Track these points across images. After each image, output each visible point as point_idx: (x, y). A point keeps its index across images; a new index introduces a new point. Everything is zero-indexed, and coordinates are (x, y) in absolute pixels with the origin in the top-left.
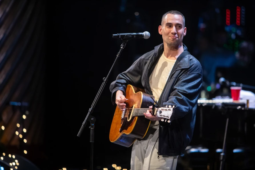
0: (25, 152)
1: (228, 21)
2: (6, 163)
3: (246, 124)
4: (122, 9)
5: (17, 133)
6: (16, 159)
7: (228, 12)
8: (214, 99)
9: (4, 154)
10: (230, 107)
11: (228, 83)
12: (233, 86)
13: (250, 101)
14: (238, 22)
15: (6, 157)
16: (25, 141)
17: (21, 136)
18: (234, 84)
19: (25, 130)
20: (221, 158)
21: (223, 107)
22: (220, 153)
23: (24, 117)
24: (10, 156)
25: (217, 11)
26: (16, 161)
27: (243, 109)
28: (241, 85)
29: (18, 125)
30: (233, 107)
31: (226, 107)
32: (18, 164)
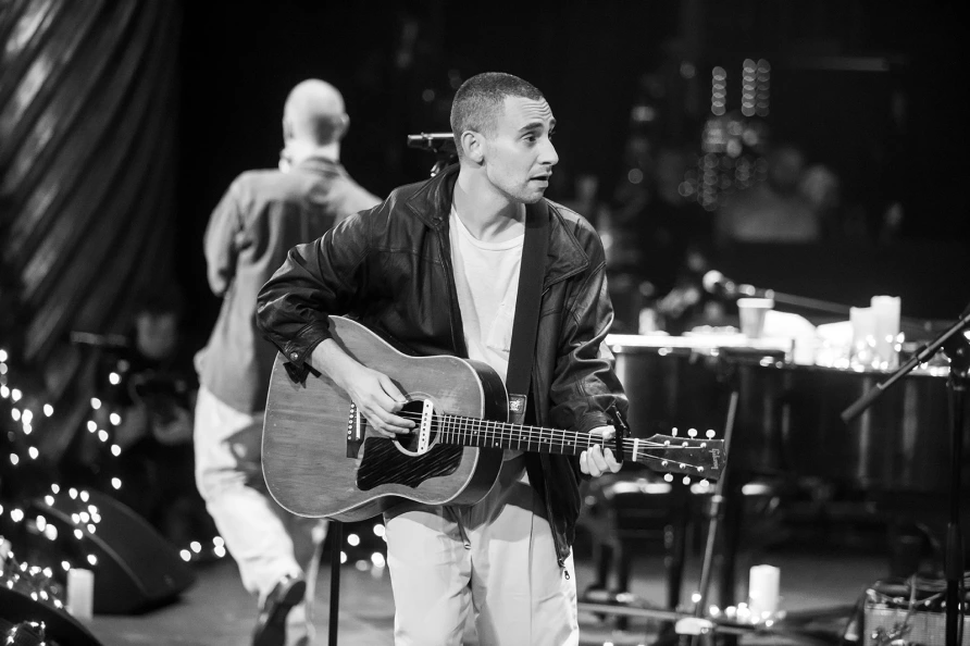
0: (116, 483)
1: (718, 101)
2: (63, 516)
3: (786, 411)
4: (404, 59)
5: (92, 426)
6: (91, 502)
7: (719, 77)
8: (687, 333)
9: (56, 488)
10: (743, 360)
11: (730, 288)
12: (745, 296)
13: (798, 344)
14: (748, 105)
15: (62, 498)
16: (116, 450)
17: (103, 436)
18: (749, 289)
19: (115, 419)
20: (713, 510)
21: (720, 358)
22: (708, 496)
23: (114, 379)
24: (73, 493)
25: (688, 71)
26: (93, 509)
27: (779, 365)
28: (770, 293)
29: (96, 403)
30: (751, 360)
31: (730, 360)
32: (97, 519)
